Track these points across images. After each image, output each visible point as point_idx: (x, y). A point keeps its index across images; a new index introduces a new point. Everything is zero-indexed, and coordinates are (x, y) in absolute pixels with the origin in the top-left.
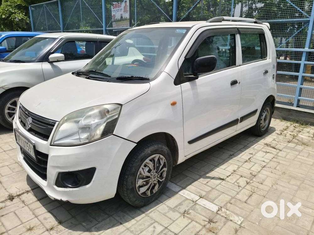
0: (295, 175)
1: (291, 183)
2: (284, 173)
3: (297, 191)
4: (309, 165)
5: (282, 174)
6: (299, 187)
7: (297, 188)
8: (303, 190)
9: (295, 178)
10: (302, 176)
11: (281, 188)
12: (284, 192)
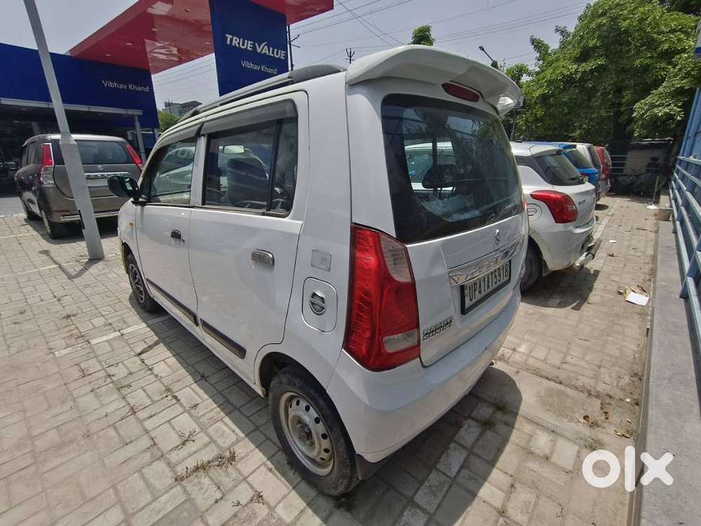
0: (64, 454)
1: (53, 432)
2: (88, 435)
3: (28, 429)
4: (63, 517)
5: (88, 431)
6: (32, 438)
7: (34, 433)
8: (20, 439)
9: (59, 446)
10: (49, 466)
11: (58, 410)
12: (47, 410)
